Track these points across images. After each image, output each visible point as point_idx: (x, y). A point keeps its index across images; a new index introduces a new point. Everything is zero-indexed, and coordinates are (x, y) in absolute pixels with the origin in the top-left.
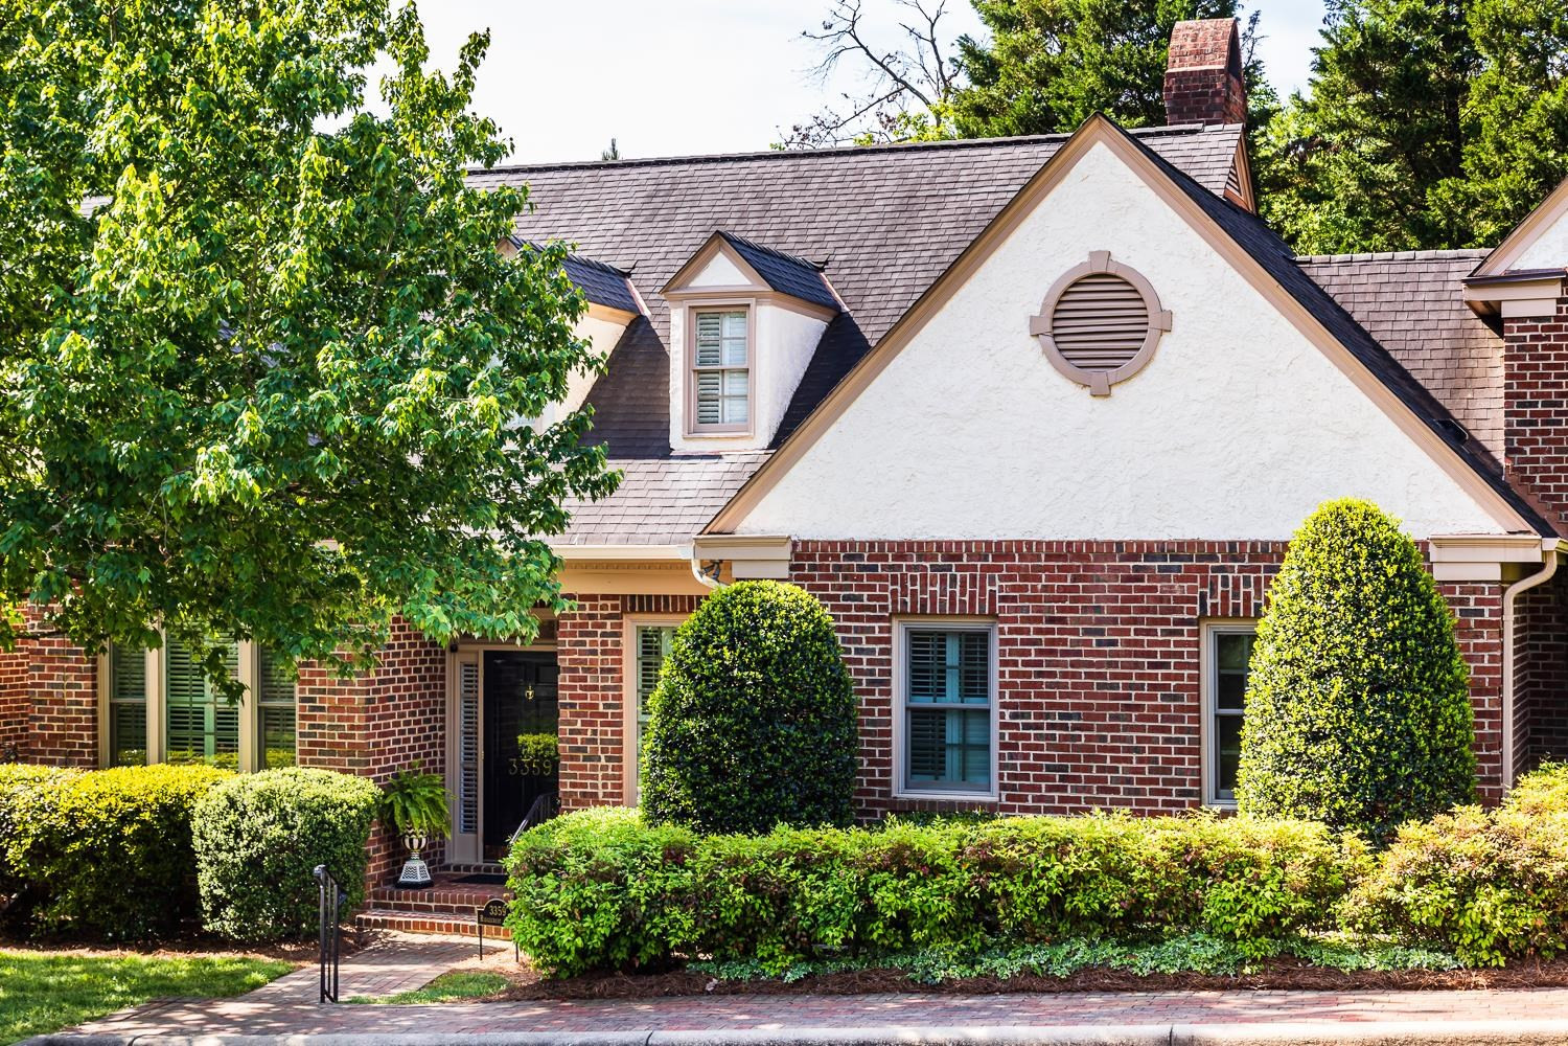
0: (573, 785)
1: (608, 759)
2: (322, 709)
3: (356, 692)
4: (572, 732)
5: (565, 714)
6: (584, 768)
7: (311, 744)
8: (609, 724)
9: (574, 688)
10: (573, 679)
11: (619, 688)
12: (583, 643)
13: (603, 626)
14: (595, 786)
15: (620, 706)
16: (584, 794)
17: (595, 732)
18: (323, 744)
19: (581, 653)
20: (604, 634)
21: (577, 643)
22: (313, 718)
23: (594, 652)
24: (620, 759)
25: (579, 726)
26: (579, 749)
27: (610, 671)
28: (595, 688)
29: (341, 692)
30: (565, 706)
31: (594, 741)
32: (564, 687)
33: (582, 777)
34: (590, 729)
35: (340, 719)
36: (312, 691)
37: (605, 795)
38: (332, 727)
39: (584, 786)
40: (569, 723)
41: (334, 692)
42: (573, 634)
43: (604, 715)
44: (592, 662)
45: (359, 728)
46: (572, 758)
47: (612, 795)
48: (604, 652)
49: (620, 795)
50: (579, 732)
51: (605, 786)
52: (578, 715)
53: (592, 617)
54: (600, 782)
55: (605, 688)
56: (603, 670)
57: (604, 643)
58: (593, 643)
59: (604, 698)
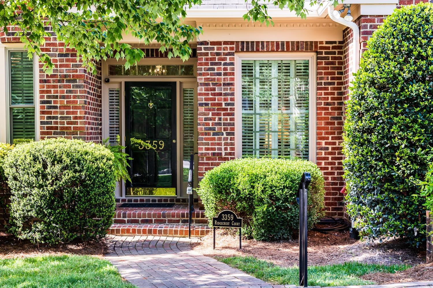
0: (207, 149)
1: (228, 134)
2: (56, 107)
3: (79, 97)
4: (206, 119)
5: (202, 109)
6: (214, 139)
7: (48, 128)
8: (228, 114)
9: (208, 94)
10: (207, 90)
11: (233, 94)
12: (213, 69)
13: (225, 59)
14: (220, 149)
15: (233, 104)
16: (214, 154)
17: (220, 119)
18: (57, 128)
19: (212, 74)
20: (225, 64)
21: (209, 69)
22: (50, 113)
23: (219, 74)
24: (233, 134)
25: (210, 116)
26: (210, 129)
27: (229, 84)
28: (220, 94)
29: (68, 97)
30: (201, 105)
31: (219, 124)
32: (201, 94)
33: (212, 144)
34: (217, 118)
35: (68, 113)
36: (48, 97)
37: (226, 154)
38: (62, 118)
39: (214, 149)
40: (204, 114)
41: (64, 97)
42: (207, 64)
43: (226, 109)
44: (218, 80)
45: (80, 118)
46: (206, 134)
47: (230, 154)
48: (225, 74)
49: (233, 154)
50: (210, 119)
51: (226, 149)
52: (210, 110)
53: (218, 54)
54: (223, 147)
55: (226, 94)
56: (224, 84)
57: (225, 69)
58: (219, 69)
59: (225, 100)
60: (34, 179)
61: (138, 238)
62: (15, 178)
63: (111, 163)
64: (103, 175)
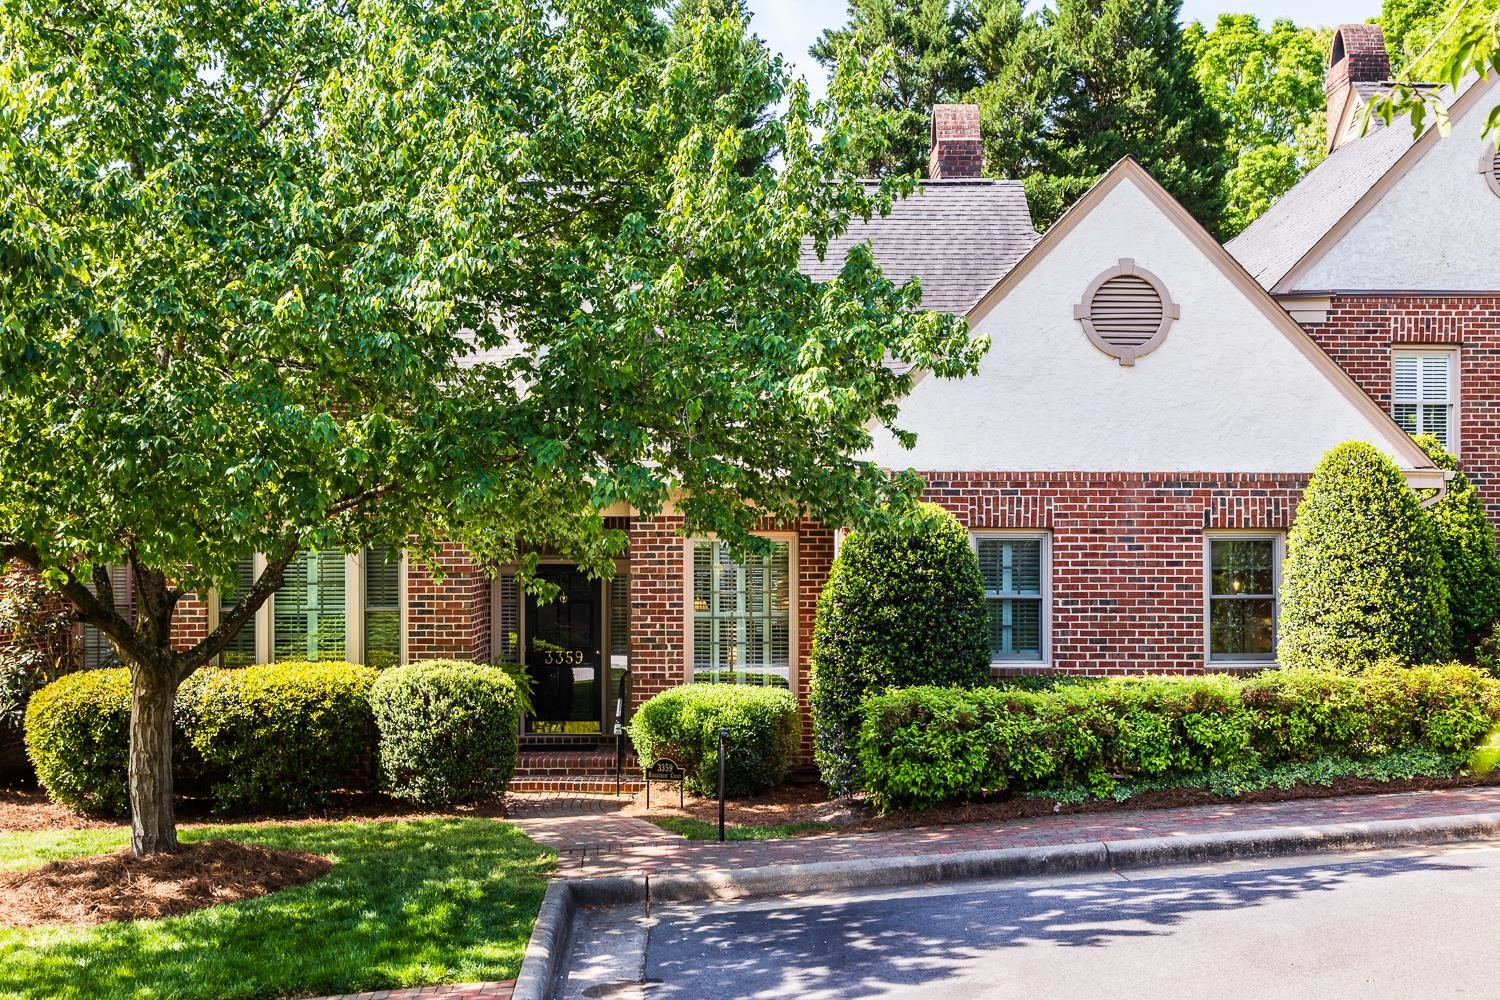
0: (643, 669)
1: (673, 647)
2: (431, 612)
3: (463, 598)
4: (642, 626)
5: (637, 612)
6: (654, 654)
7: (419, 641)
8: (674, 619)
9: (645, 591)
10: (643, 584)
11: (681, 591)
12: (653, 556)
13: (670, 541)
14: (663, 669)
15: (681, 605)
16: (653, 676)
17: (662, 626)
18: (432, 641)
19: (651, 563)
20: (669, 548)
21: (647, 556)
22: (423, 620)
23: (662, 563)
24: (681, 647)
25: (649, 621)
26: (649, 640)
27: (675, 577)
28: (663, 591)
29: (450, 598)
30: (636, 606)
31: (662, 633)
32: (635, 591)
33: (651, 662)
34: (658, 624)
35: (448, 620)
36: (420, 597)
37: (671, 675)
38: (439, 627)
39: (654, 669)
40: (640, 619)
41: (442, 598)
42: (644, 548)
43: (671, 612)
44: (660, 570)
45: (465, 627)
46: (643, 647)
47: (677, 675)
48: (670, 563)
49: (682, 675)
50: (649, 626)
51: (671, 668)
52: (648, 613)
53: (660, 534)
54: (667, 666)
55: (670, 591)
56: (669, 577)
57: (670, 555)
58: (661, 555)
59: (670, 598)
60: (414, 719)
61: (545, 796)
62: (387, 718)
63: (512, 694)
64: (502, 712)
